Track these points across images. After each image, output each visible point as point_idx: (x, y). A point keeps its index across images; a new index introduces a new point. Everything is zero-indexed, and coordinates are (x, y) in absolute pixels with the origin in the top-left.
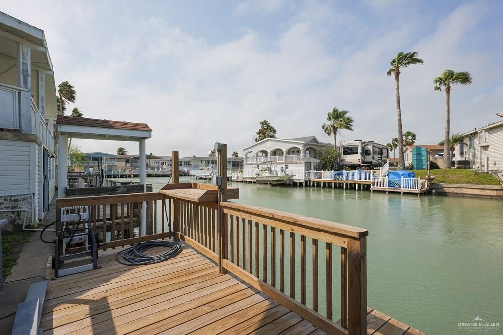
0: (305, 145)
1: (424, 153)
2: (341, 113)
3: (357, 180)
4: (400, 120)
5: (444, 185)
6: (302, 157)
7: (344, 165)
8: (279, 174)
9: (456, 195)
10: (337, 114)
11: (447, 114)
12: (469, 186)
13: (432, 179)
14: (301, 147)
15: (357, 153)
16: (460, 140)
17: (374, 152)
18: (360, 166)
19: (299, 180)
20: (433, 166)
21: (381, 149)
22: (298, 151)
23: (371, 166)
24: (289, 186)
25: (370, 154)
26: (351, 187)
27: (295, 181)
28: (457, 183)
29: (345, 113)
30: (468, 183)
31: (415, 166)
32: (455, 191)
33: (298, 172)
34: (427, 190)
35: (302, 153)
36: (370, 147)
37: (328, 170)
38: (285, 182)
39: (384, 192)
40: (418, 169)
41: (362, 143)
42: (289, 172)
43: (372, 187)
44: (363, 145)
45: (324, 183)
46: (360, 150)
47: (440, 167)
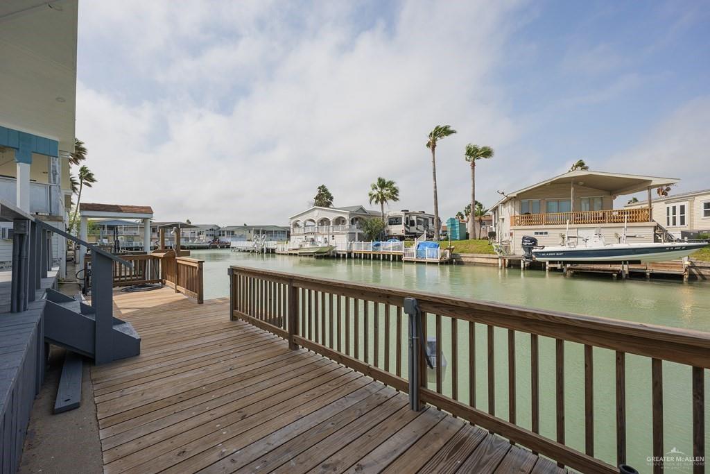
0: (351, 215)
2: (388, 183)
3: (391, 251)
5: (462, 255)
6: (347, 227)
8: (321, 246)
9: (470, 264)
12: (479, 255)
13: (453, 249)
14: (346, 217)
15: (401, 224)
19: (342, 251)
22: (344, 221)
23: (414, 237)
24: (333, 257)
25: (413, 225)
26: (386, 258)
27: (339, 253)
28: (472, 253)
29: (392, 182)
30: (480, 252)
32: (470, 260)
33: (341, 243)
34: (449, 260)
35: (348, 223)
36: (414, 218)
38: (329, 253)
39: (412, 262)
42: (332, 243)
43: (404, 258)
44: (408, 216)
46: (404, 221)
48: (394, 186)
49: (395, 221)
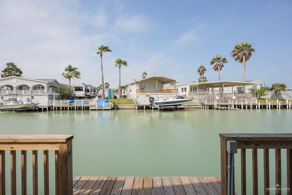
0: (48, 84)
1: (112, 92)
2: (73, 68)
3: (82, 105)
4: (103, 76)
5: (119, 105)
6: (46, 91)
7: (75, 97)
8: (25, 103)
9: (122, 109)
10: (71, 68)
11: (119, 77)
12: (126, 105)
13: (115, 103)
14: (45, 85)
15: (82, 90)
16: (124, 88)
17: (91, 91)
18: (84, 97)
19: (43, 106)
20: (115, 97)
21: (95, 89)
22: (43, 88)
23: (90, 97)
24: (35, 111)
25: (89, 92)
26: (79, 109)
27: (40, 107)
28: (123, 104)
29: (75, 69)
30: (126, 104)
31: (109, 97)
32: (122, 107)
33: (43, 101)
34: (113, 108)
35: (46, 89)
36: (89, 88)
37: (65, 100)
38: (31, 108)
39: (96, 110)
40: (110, 99)
41: (85, 86)
42: (34, 101)
43: (90, 108)
44: (86, 87)
45: (62, 107)
46: (84, 89)
47: (118, 98)
48: (76, 70)
49: (79, 89)
